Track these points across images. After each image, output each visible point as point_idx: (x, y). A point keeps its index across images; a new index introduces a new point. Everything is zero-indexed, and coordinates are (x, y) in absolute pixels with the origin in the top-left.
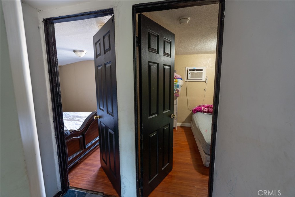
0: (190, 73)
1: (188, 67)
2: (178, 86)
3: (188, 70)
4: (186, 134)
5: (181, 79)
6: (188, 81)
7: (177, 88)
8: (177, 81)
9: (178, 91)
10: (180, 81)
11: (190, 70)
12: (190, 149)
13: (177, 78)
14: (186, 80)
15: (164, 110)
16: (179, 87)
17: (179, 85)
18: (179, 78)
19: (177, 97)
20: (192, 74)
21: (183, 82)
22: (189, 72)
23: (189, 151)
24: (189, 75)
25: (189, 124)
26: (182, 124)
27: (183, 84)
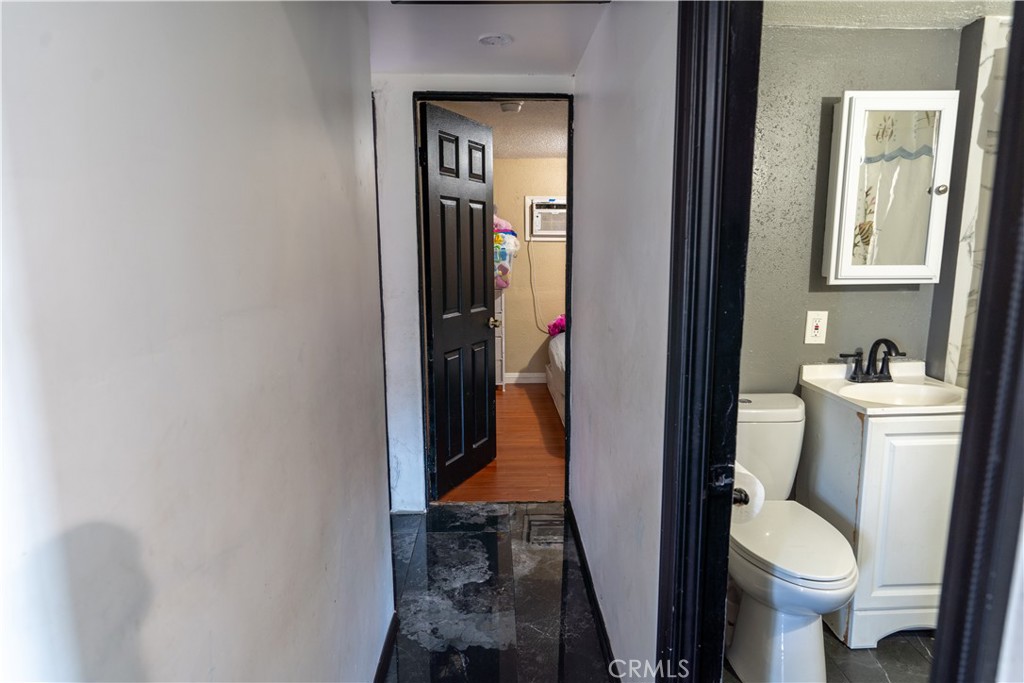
0: (540, 216)
1: (532, 197)
2: (503, 255)
3: (532, 206)
4: (530, 398)
5: (513, 234)
6: (533, 239)
7: (502, 262)
8: (500, 238)
9: (505, 271)
10: (510, 239)
11: (539, 206)
12: (541, 424)
13: (499, 231)
14: (528, 238)
15: (473, 304)
16: (508, 257)
17: (508, 252)
18: (506, 231)
19: (501, 288)
20: (544, 218)
21: (518, 243)
22: (536, 212)
23: (538, 429)
24: (537, 222)
25: (543, 375)
26: (519, 378)
27: (519, 248)
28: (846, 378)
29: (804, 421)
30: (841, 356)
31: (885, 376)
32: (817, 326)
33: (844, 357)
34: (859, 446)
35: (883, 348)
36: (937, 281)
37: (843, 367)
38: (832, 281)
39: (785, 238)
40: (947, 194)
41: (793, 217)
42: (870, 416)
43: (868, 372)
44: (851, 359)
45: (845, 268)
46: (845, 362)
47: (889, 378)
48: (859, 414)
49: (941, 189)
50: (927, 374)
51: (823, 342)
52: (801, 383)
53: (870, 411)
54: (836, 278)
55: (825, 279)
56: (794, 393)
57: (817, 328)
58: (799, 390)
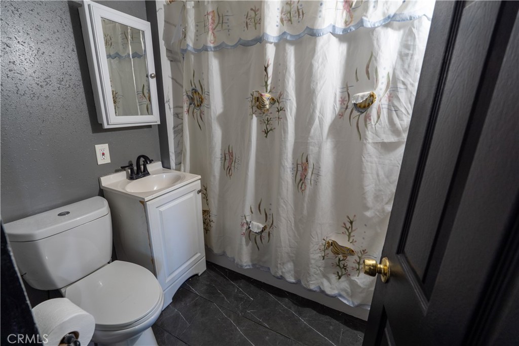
28: (127, 178)
29: (109, 214)
30: (122, 167)
31: (147, 173)
32: (103, 153)
33: (123, 168)
34: (144, 218)
35: (142, 159)
36: (159, 123)
37: (124, 173)
38: (106, 126)
39: (65, 98)
40: (155, 78)
41: (68, 84)
42: (147, 201)
43: (138, 173)
44: (126, 168)
45: (112, 118)
46: (125, 170)
47: (148, 174)
48: (140, 201)
49: (153, 75)
50: (163, 167)
51: (110, 162)
52: (101, 188)
53: (146, 199)
54: (108, 124)
55: (101, 125)
56: (99, 195)
57: (103, 154)
58: (102, 193)
